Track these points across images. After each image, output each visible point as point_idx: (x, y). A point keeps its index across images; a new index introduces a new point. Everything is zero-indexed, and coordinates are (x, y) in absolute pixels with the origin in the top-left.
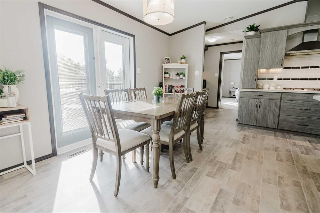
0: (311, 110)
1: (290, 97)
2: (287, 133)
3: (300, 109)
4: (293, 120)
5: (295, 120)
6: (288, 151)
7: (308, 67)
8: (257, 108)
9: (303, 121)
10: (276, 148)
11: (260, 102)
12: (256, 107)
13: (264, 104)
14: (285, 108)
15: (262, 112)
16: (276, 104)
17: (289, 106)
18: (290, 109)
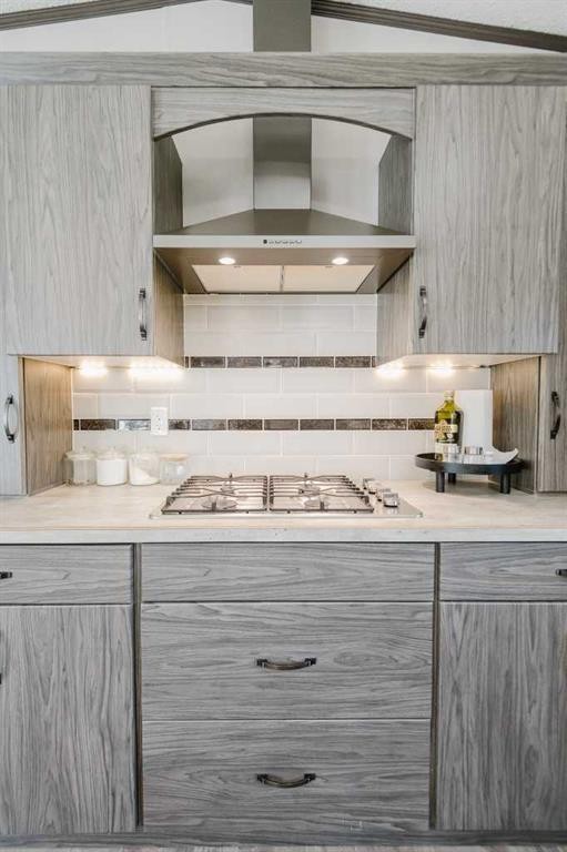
0: (320, 662)
3: (260, 663)
4: (226, 752)
9: (285, 747)
13: (26, 645)
14: (165, 666)
15: (19, 719)
16: (106, 634)
17: (192, 645)
18: (198, 673)
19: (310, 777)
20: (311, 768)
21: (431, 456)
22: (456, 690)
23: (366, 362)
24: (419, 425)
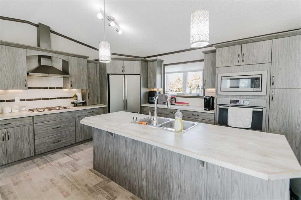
0: (61, 127)
1: (42, 119)
2: (45, 155)
3: (53, 128)
4: (48, 141)
5: (50, 139)
6: (62, 177)
7: (47, 88)
8: (5, 141)
9: (57, 138)
10: (51, 180)
11: (8, 132)
12: (3, 140)
13: (14, 133)
14: (39, 132)
15: (13, 144)
16: (29, 129)
17: (43, 128)
18: (44, 131)
19: (60, 141)
20: (60, 140)
21: (73, 102)
22: (78, 127)
23: (61, 88)
24: (70, 98)
